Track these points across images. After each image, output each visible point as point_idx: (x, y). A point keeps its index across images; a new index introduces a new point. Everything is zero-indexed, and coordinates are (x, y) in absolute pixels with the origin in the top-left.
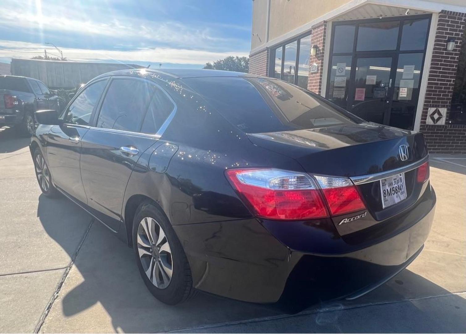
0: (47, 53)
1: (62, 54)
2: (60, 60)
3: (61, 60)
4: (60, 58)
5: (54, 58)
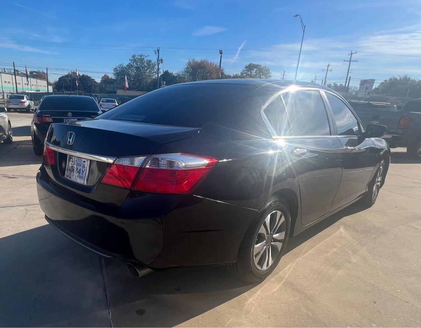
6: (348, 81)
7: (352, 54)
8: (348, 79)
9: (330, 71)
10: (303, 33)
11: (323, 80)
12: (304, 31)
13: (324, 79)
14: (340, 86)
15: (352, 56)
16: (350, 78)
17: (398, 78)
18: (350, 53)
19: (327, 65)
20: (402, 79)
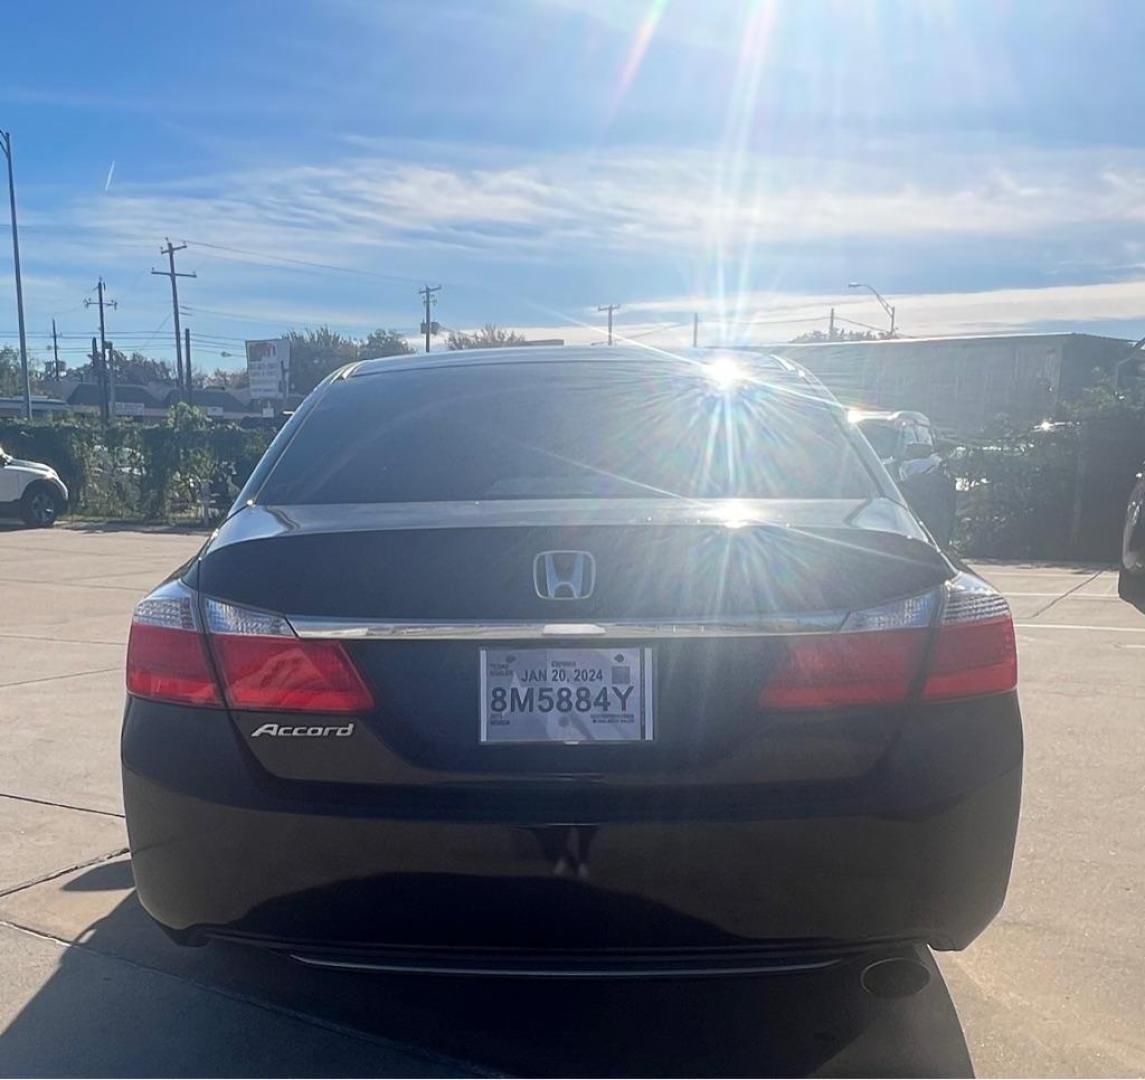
0: (837, 318)
1: (893, 317)
2: (875, 339)
3: (878, 337)
4: (875, 333)
5: (857, 334)
6: (183, 342)
7: (171, 250)
8: (183, 335)
9: (112, 307)
10: (6, 160)
11: (94, 340)
12: (8, 155)
13: (100, 336)
14: (134, 360)
15: (174, 256)
16: (187, 331)
17: (307, 337)
18: (166, 248)
19: (97, 285)
20: (316, 339)
